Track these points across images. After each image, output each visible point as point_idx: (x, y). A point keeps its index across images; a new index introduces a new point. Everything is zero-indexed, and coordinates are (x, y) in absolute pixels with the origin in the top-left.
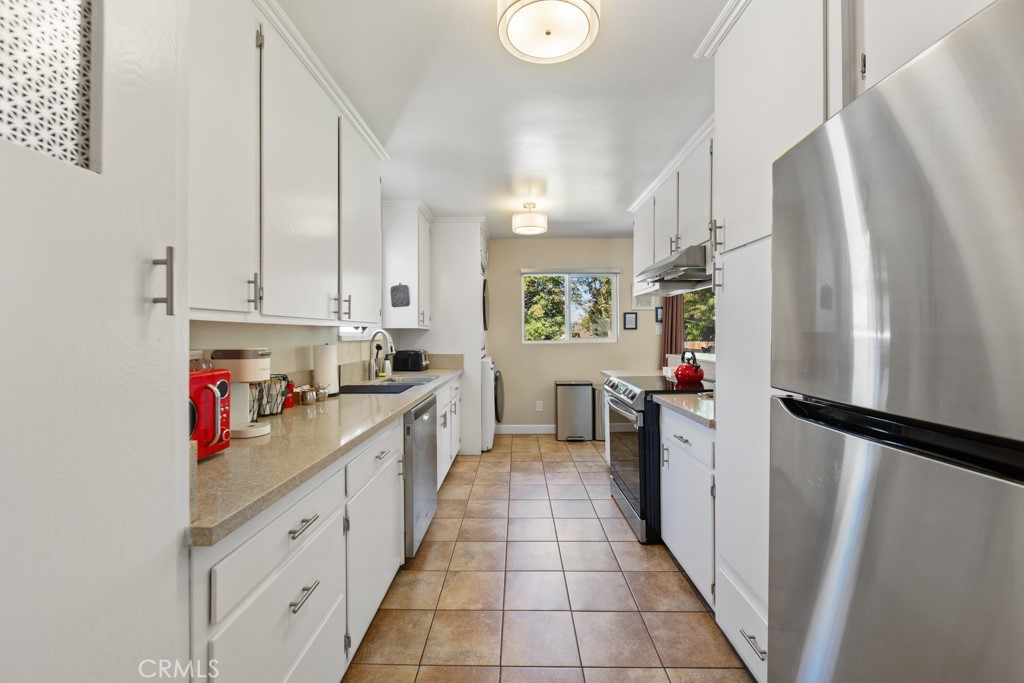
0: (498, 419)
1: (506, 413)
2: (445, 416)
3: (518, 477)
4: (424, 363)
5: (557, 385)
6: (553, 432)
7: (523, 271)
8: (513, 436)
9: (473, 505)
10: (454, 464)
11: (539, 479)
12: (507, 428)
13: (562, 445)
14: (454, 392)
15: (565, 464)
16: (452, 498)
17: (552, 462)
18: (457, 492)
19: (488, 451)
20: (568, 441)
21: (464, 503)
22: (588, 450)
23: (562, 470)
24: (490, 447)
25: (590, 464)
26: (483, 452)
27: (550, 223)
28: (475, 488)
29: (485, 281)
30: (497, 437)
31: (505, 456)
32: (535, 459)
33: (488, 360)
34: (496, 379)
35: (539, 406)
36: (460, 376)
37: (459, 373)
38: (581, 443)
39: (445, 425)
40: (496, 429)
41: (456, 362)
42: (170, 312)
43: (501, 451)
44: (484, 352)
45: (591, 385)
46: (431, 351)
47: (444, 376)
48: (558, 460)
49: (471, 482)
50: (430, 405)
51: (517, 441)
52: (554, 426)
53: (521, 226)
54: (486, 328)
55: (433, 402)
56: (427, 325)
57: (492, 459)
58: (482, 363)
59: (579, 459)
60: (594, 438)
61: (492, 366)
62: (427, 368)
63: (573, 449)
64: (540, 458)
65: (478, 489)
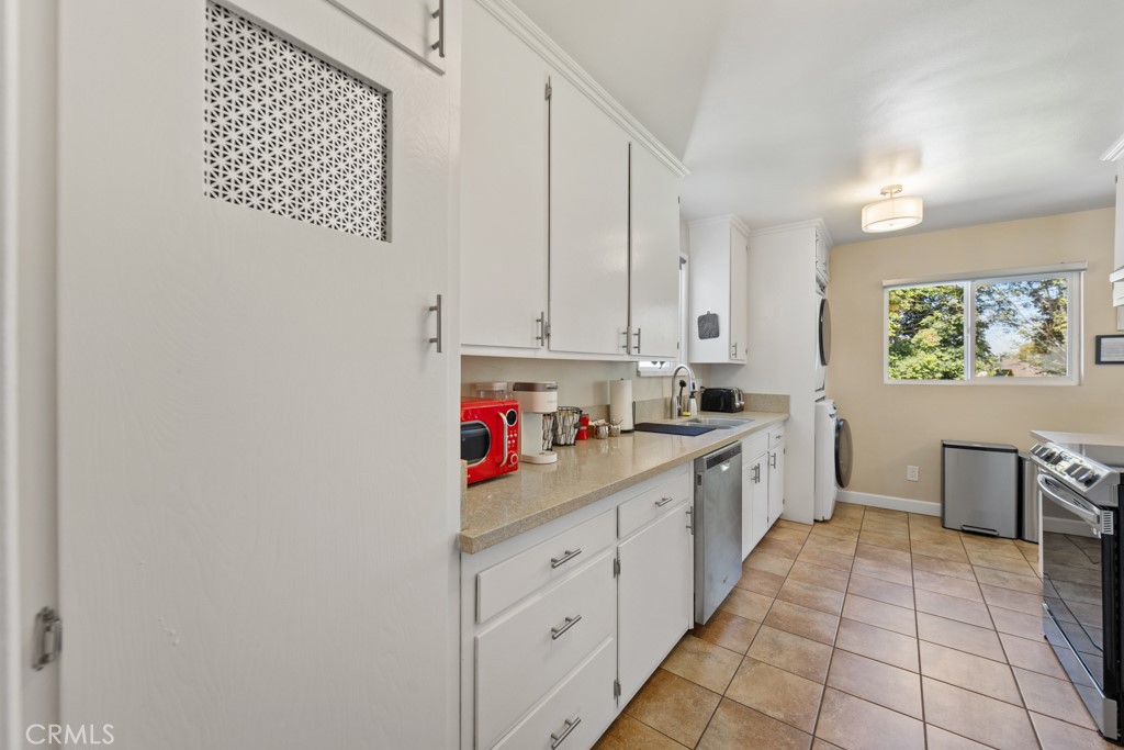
0: (841, 480)
1: (857, 473)
2: (757, 468)
3: (865, 567)
4: (737, 404)
5: (944, 446)
6: (938, 513)
7: (885, 283)
8: (866, 508)
9: (791, 585)
10: (775, 527)
11: (904, 578)
12: (854, 496)
13: (956, 538)
14: (773, 441)
15: (954, 564)
16: (767, 569)
17: (929, 558)
18: (772, 563)
19: (824, 521)
20: (963, 531)
21: (782, 580)
22: (1007, 553)
23: (946, 572)
24: (828, 517)
25: (1006, 575)
26: (816, 521)
27: (926, 210)
28: (796, 565)
29: (823, 302)
30: (839, 506)
31: (849, 532)
32: (898, 546)
33: (828, 406)
34: (838, 429)
35: (913, 473)
36: (785, 421)
37: (783, 417)
38: (984, 542)
39: (757, 479)
40: (838, 494)
41: (780, 404)
42: (439, 350)
43: (841, 525)
44: (821, 394)
45: (1016, 451)
46: (746, 390)
47: (758, 420)
48: (940, 556)
49: (794, 556)
50: (732, 453)
51: (870, 516)
52: (939, 505)
53: (874, 221)
54: (823, 362)
55: (737, 450)
56: (741, 358)
57: (829, 534)
58: (816, 407)
59: (980, 563)
60: (1020, 535)
61: (834, 412)
62: (741, 409)
63: (972, 544)
64: (909, 548)
65: (803, 566)
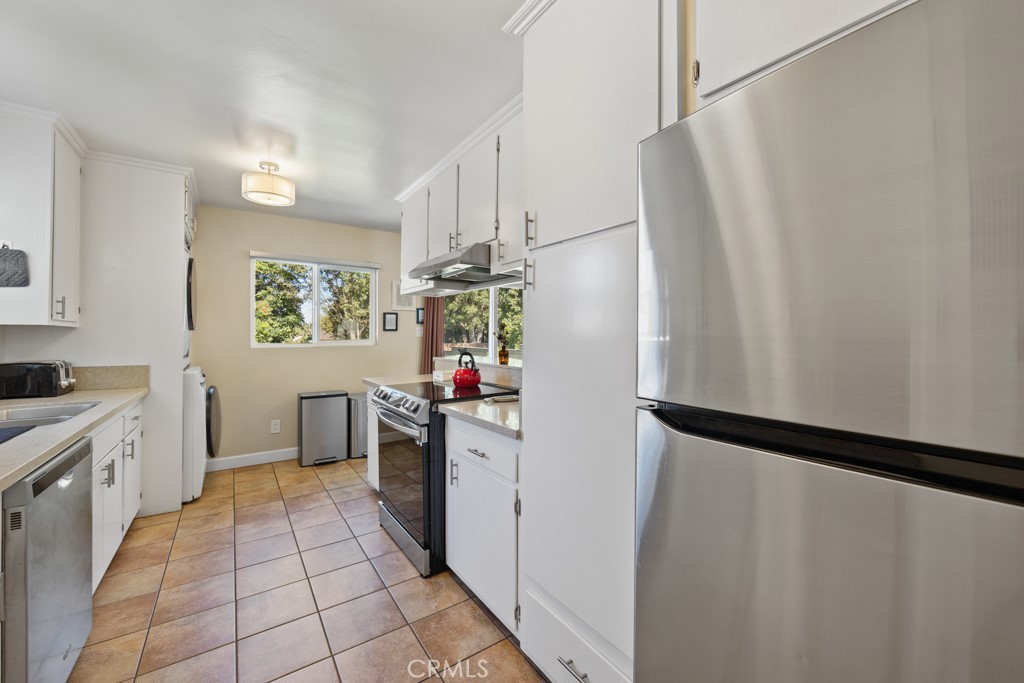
0: (211, 451)
1: (225, 441)
2: (111, 468)
3: (247, 531)
4: (64, 383)
5: (302, 398)
6: (295, 456)
7: (252, 253)
8: (235, 471)
9: (168, 598)
10: (131, 533)
11: (282, 525)
12: (223, 462)
13: (307, 472)
14: (130, 425)
15: (315, 496)
16: (128, 595)
17: (298, 498)
18: (137, 582)
19: (195, 500)
20: (316, 465)
21: (152, 598)
22: (343, 473)
23: (313, 505)
24: (198, 494)
25: (349, 489)
26: (184, 504)
28: (171, 567)
30: (209, 476)
31: (223, 502)
32: (271, 498)
33: (196, 372)
34: (209, 397)
35: (275, 426)
36: (143, 399)
37: (140, 393)
38: (334, 465)
39: (110, 481)
40: (208, 465)
41: (136, 377)
43: (212, 498)
44: (187, 361)
45: (346, 395)
46: (78, 361)
47: (108, 403)
48: (305, 493)
49: (164, 558)
50: (78, 456)
51: (239, 477)
52: (296, 448)
53: (254, 191)
54: (191, 326)
55: (87, 450)
56: (71, 318)
57: (202, 513)
58: (185, 376)
59: (332, 486)
60: (349, 456)
61: (202, 380)
62: (70, 389)
63: (325, 474)
64: (280, 495)
65: (178, 566)
